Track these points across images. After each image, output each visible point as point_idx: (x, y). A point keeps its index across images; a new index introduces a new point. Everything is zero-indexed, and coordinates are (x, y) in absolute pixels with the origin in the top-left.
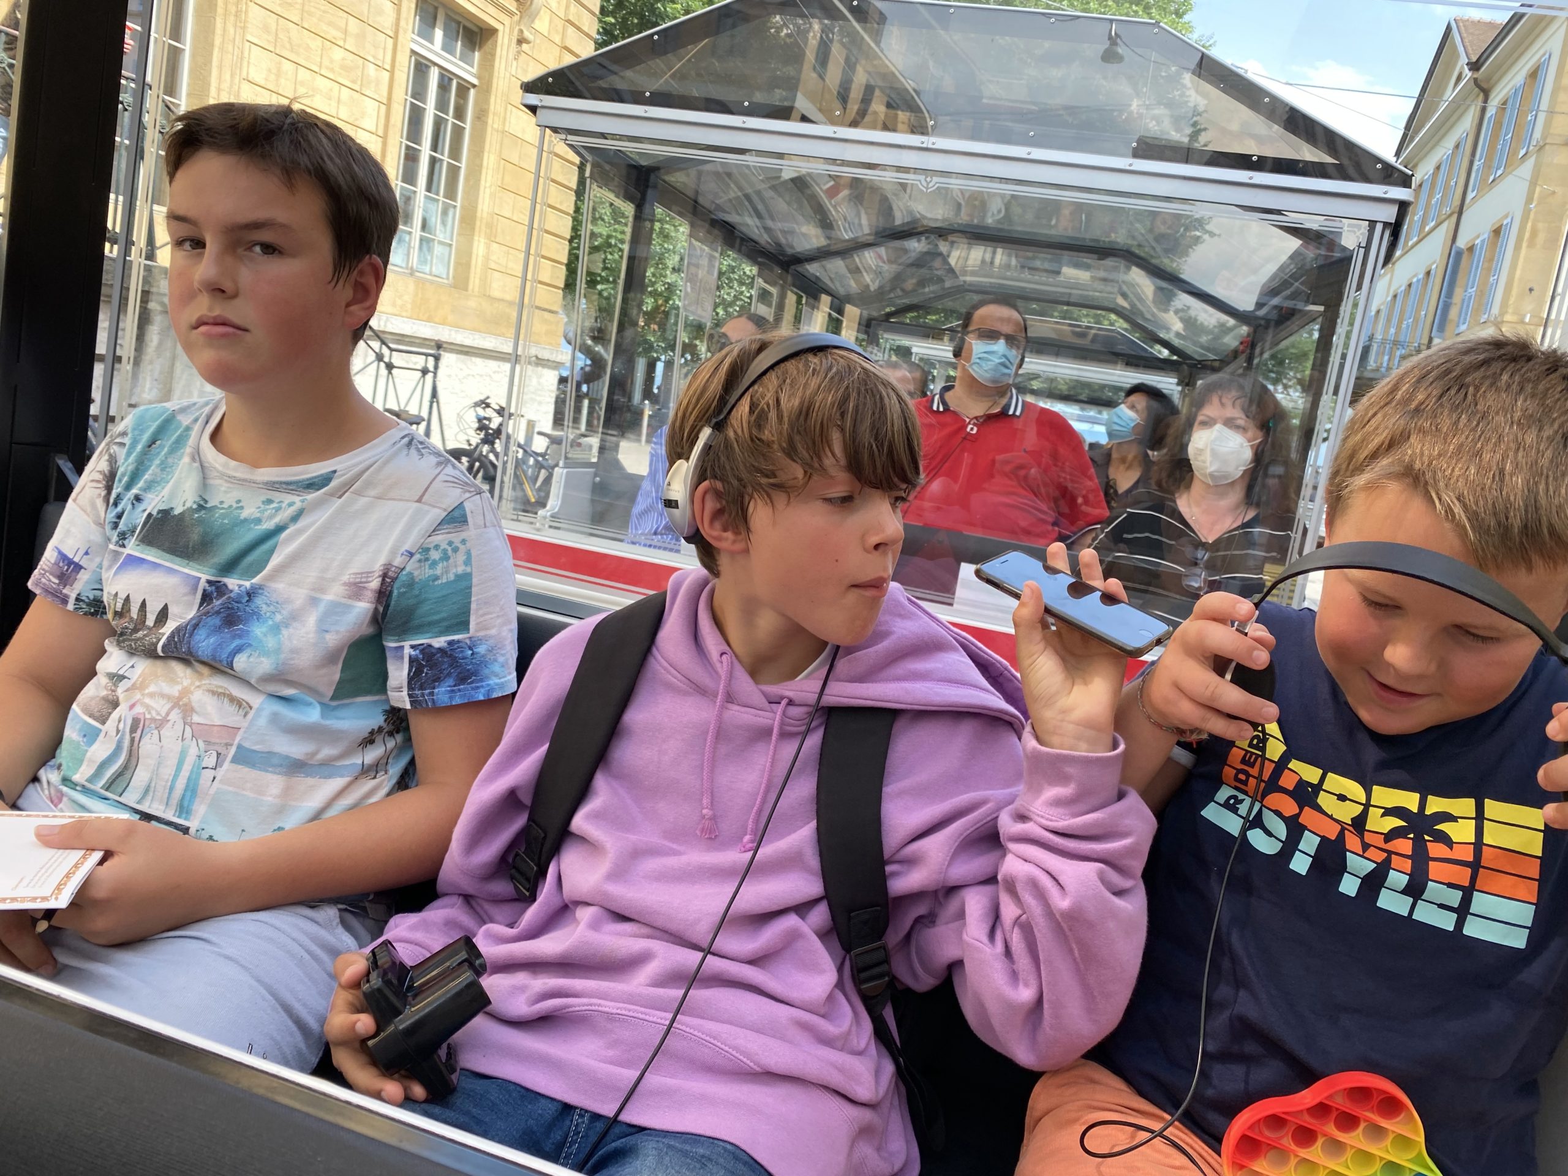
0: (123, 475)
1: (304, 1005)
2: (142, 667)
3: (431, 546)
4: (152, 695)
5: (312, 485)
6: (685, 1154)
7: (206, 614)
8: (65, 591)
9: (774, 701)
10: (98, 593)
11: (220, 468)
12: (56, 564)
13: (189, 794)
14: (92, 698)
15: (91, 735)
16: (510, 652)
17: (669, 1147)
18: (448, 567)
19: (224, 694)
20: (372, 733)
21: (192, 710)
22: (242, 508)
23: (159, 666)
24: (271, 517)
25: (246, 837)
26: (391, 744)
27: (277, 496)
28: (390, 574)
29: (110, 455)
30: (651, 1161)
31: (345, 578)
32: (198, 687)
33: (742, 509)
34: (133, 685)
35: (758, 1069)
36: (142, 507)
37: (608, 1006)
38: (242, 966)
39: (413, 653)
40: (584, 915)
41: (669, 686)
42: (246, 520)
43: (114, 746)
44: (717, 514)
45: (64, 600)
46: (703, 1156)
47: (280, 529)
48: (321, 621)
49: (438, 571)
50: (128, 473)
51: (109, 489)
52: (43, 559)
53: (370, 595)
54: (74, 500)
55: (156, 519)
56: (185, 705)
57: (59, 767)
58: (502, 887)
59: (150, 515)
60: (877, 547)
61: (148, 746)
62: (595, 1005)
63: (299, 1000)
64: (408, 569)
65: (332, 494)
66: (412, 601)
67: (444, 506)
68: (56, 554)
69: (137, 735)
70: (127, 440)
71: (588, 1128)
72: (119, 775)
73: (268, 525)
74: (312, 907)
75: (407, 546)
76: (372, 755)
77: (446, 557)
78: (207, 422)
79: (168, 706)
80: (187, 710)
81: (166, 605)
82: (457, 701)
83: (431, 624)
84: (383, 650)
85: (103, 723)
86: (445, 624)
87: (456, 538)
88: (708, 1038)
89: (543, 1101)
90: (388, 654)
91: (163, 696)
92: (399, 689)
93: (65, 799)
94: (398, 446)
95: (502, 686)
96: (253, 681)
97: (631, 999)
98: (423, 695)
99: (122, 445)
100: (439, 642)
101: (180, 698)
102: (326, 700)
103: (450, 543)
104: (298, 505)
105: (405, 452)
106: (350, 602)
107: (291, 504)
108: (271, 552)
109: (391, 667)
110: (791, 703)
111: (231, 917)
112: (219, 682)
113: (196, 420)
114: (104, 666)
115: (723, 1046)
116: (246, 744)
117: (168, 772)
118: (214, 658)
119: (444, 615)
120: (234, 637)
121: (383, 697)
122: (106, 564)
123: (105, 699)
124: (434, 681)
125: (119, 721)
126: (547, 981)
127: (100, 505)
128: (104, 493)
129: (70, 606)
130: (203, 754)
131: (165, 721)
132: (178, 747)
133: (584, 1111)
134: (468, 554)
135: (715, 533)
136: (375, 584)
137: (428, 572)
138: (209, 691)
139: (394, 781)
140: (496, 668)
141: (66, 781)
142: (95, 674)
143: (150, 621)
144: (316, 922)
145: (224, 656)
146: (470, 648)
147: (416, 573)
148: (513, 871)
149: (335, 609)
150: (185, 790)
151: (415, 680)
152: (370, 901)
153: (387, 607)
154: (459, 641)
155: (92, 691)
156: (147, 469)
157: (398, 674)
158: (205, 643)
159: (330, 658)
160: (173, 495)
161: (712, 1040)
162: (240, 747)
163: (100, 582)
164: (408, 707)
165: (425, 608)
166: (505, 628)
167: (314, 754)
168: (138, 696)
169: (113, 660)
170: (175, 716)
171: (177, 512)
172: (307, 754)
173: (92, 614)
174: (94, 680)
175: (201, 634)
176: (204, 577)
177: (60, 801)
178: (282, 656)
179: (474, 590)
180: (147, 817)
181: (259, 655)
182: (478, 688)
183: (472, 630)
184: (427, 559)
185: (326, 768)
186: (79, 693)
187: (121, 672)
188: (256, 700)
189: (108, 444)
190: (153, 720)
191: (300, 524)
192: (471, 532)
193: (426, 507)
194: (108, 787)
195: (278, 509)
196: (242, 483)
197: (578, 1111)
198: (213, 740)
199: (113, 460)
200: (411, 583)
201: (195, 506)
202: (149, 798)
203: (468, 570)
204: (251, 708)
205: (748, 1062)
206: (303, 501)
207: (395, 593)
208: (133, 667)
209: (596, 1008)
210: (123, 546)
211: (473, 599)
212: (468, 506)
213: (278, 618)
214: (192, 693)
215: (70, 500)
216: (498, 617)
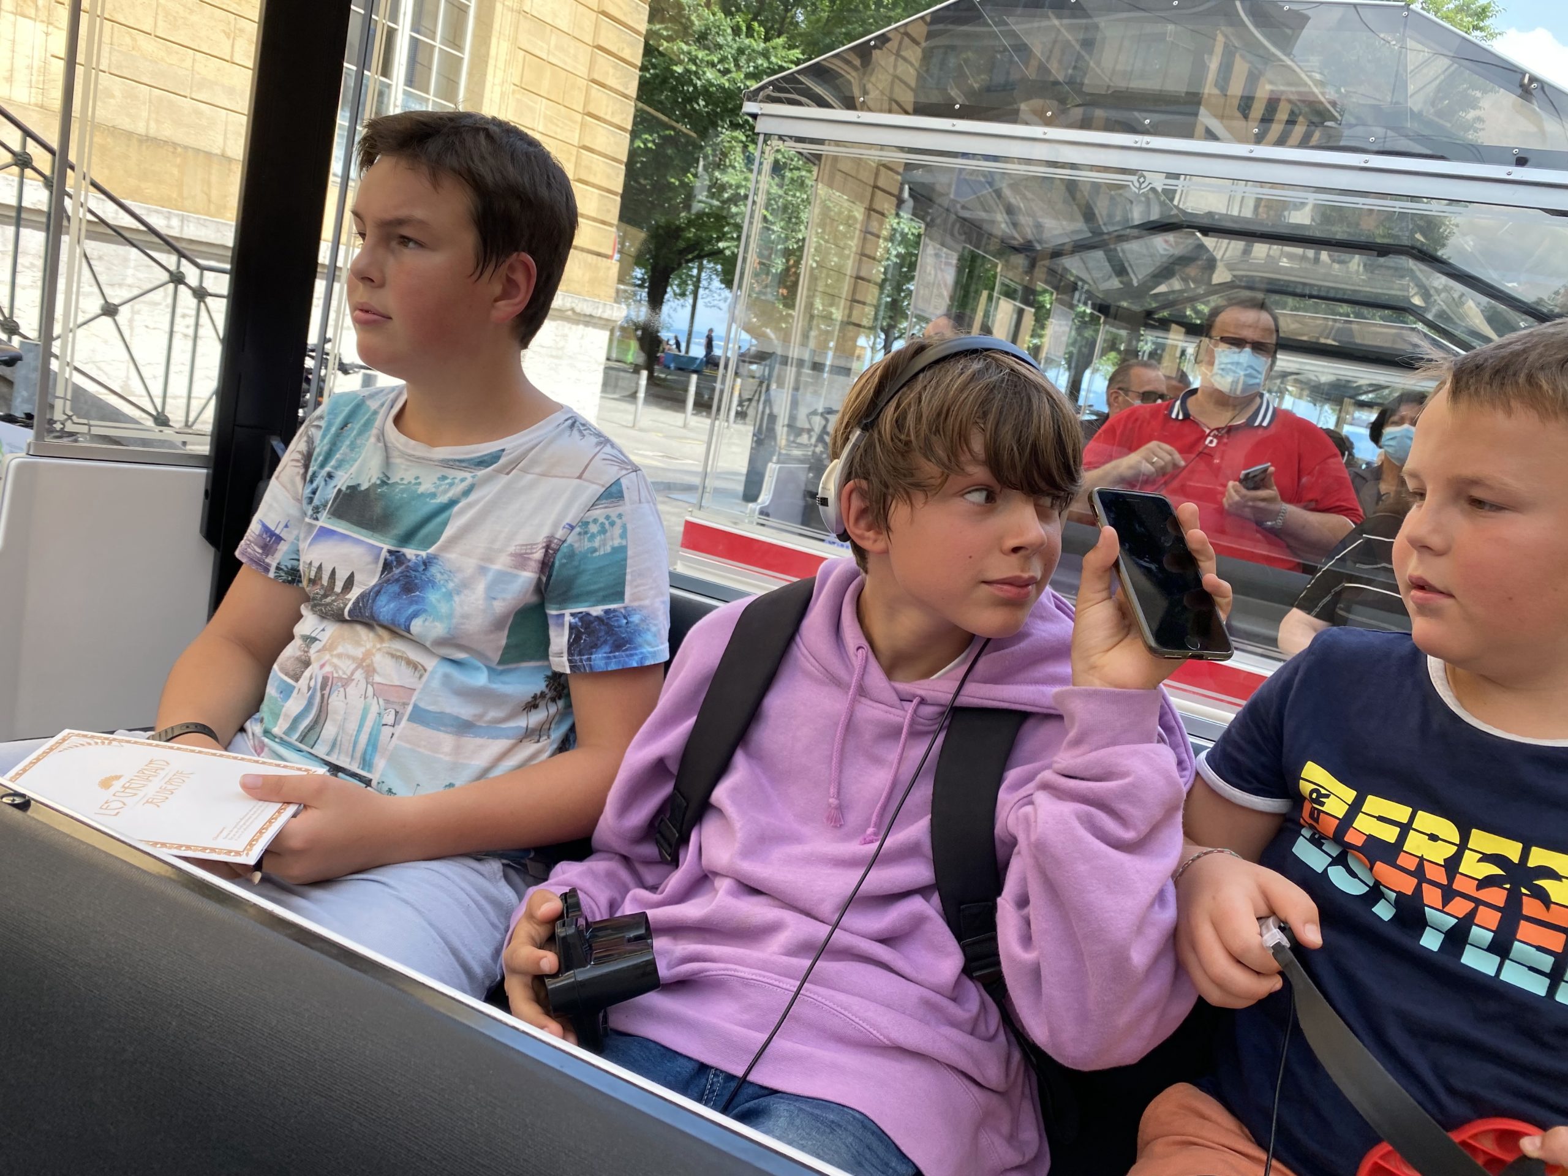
0: (319, 455)
1: (470, 950)
2: (330, 631)
3: (590, 520)
4: (339, 656)
5: (482, 462)
6: (816, 1118)
7: (388, 581)
8: (267, 560)
9: (904, 699)
10: (295, 563)
11: (401, 447)
12: (260, 535)
13: (370, 748)
14: (289, 658)
15: (287, 692)
16: (663, 624)
17: (800, 1109)
18: (605, 540)
19: (402, 657)
20: (535, 697)
21: (374, 670)
22: (420, 484)
23: (346, 628)
24: (445, 492)
25: (422, 792)
26: (553, 709)
27: (451, 473)
28: (553, 545)
29: (309, 437)
30: (782, 1122)
31: (512, 549)
32: (379, 649)
33: (884, 508)
34: (324, 646)
35: (887, 1042)
36: (332, 483)
37: (744, 972)
38: (416, 909)
39: (573, 621)
40: (723, 885)
41: (807, 674)
42: (422, 494)
43: (304, 703)
44: (862, 513)
45: (267, 569)
46: (833, 1122)
47: (453, 503)
48: (489, 588)
49: (596, 543)
50: (323, 453)
51: (306, 467)
52: (249, 531)
53: (534, 565)
54: (277, 478)
55: (345, 495)
56: (368, 666)
57: (262, 720)
58: (649, 850)
59: (340, 491)
60: (1016, 550)
61: (336, 702)
62: (731, 970)
63: (465, 946)
64: (569, 541)
65: (499, 471)
66: (573, 572)
67: (602, 482)
68: (260, 526)
69: (326, 692)
70: (322, 423)
71: (723, 1088)
72: (311, 728)
73: (443, 499)
74: (479, 860)
75: (568, 519)
76: (536, 718)
77: (603, 531)
78: (392, 407)
79: (354, 666)
80: (370, 671)
81: (352, 574)
82: (613, 667)
83: (590, 593)
84: (545, 616)
85: (297, 680)
86: (601, 594)
87: (613, 512)
88: (839, 1009)
89: (681, 1060)
90: (551, 622)
91: (349, 657)
92: (560, 655)
93: (266, 750)
94: (562, 426)
95: (654, 654)
96: (428, 644)
97: (765, 966)
98: (581, 661)
99: (319, 427)
100: (597, 611)
101: (363, 660)
102: (494, 665)
103: (608, 517)
104: (469, 481)
105: (567, 433)
106: (516, 571)
107: (463, 480)
108: (445, 524)
109: (553, 633)
110: (923, 701)
111: (407, 864)
112: (398, 646)
113: (382, 405)
114: (300, 629)
115: (853, 1018)
116: (422, 705)
117: (352, 726)
118: (393, 623)
119: (602, 585)
120: (412, 603)
121: (546, 663)
122: (302, 536)
123: (298, 659)
124: (592, 647)
125: (311, 679)
126: (686, 946)
127: (298, 480)
128: (302, 471)
129: (271, 575)
130: (383, 712)
131: (350, 679)
132: (360, 704)
133: (718, 1071)
134: (624, 527)
135: (858, 532)
136: (539, 555)
137: (587, 545)
138: (388, 653)
139: (555, 746)
140: (649, 637)
141: (267, 732)
142: (291, 637)
143: (338, 588)
144: (482, 875)
145: (402, 620)
146: (625, 617)
147: (576, 545)
148: (658, 836)
149: (501, 578)
150: (367, 745)
151: (574, 646)
152: (531, 859)
153: (549, 577)
154: (615, 611)
155: (290, 651)
156: (338, 450)
157: (559, 640)
158: (385, 608)
159: (498, 625)
160: (360, 472)
161: (842, 1011)
162: (415, 706)
163: (297, 552)
164: (568, 671)
165: (584, 579)
166: (657, 600)
167: (481, 716)
168: (327, 657)
169: (309, 624)
170: (359, 675)
171: (364, 487)
172: (475, 716)
173: (290, 582)
174: (293, 642)
175: (382, 600)
176: (386, 547)
177: (262, 750)
178: (455, 621)
179: (629, 562)
180: (335, 769)
181: (433, 621)
182: (632, 655)
183: (626, 600)
184: (586, 533)
185: (492, 730)
186: (278, 654)
187: (313, 635)
188: (430, 663)
189: (307, 427)
190: (340, 678)
191: (472, 497)
192: (626, 507)
193: (586, 484)
194: (302, 740)
195: (451, 485)
196: (420, 461)
197: (713, 1071)
198: (392, 699)
199: (310, 441)
200: (571, 555)
201: (378, 482)
202: (337, 751)
203: (624, 543)
204: (425, 670)
205: (878, 1035)
206: (473, 477)
207: (557, 564)
208: (323, 630)
209: (732, 973)
210: (317, 519)
211: (628, 570)
212: (624, 482)
213: (451, 585)
214: (374, 655)
215: (273, 478)
216: (651, 588)
